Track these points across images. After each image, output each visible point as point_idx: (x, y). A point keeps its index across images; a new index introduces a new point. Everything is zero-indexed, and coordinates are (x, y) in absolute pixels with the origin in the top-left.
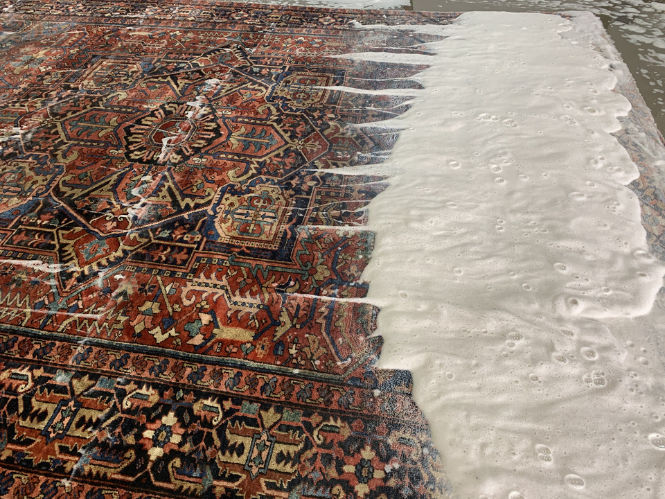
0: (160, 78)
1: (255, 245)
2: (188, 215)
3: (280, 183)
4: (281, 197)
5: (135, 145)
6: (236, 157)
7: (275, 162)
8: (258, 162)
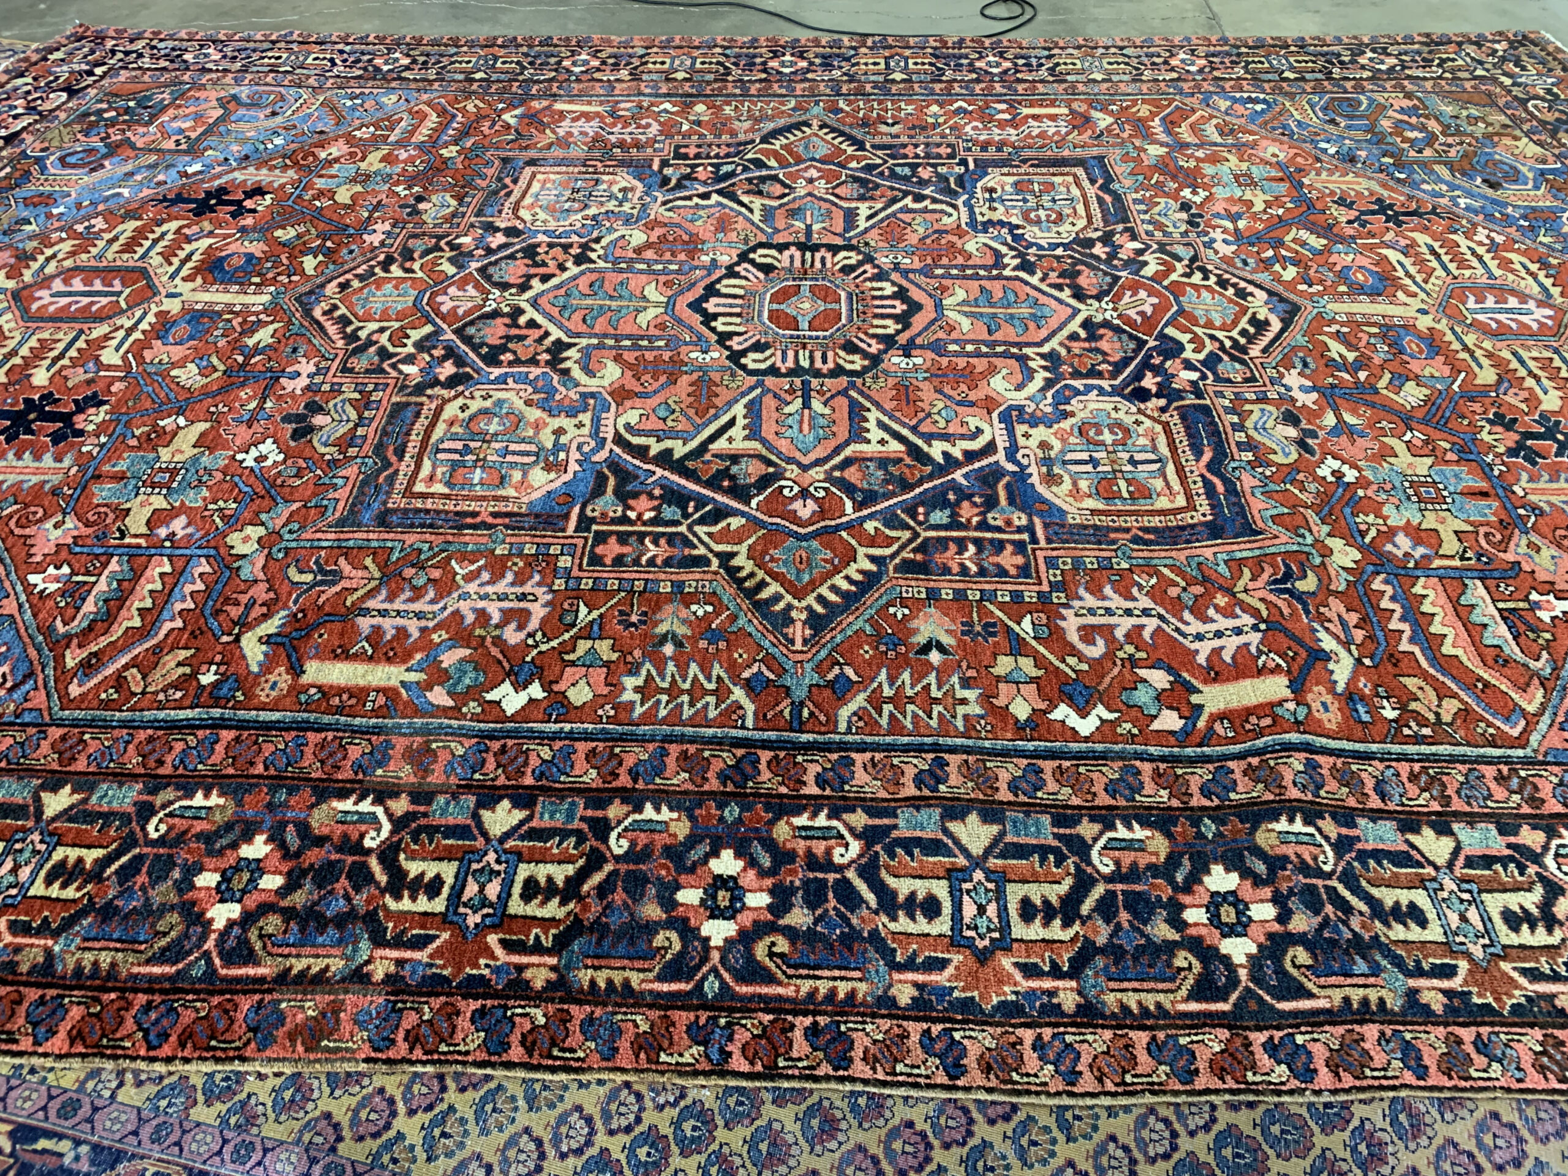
0: (696, 200)
1: (1156, 521)
2: (966, 476)
3: (1117, 391)
4: (1142, 418)
5: (736, 339)
6: (984, 349)
7: (1077, 351)
8: (1042, 356)
